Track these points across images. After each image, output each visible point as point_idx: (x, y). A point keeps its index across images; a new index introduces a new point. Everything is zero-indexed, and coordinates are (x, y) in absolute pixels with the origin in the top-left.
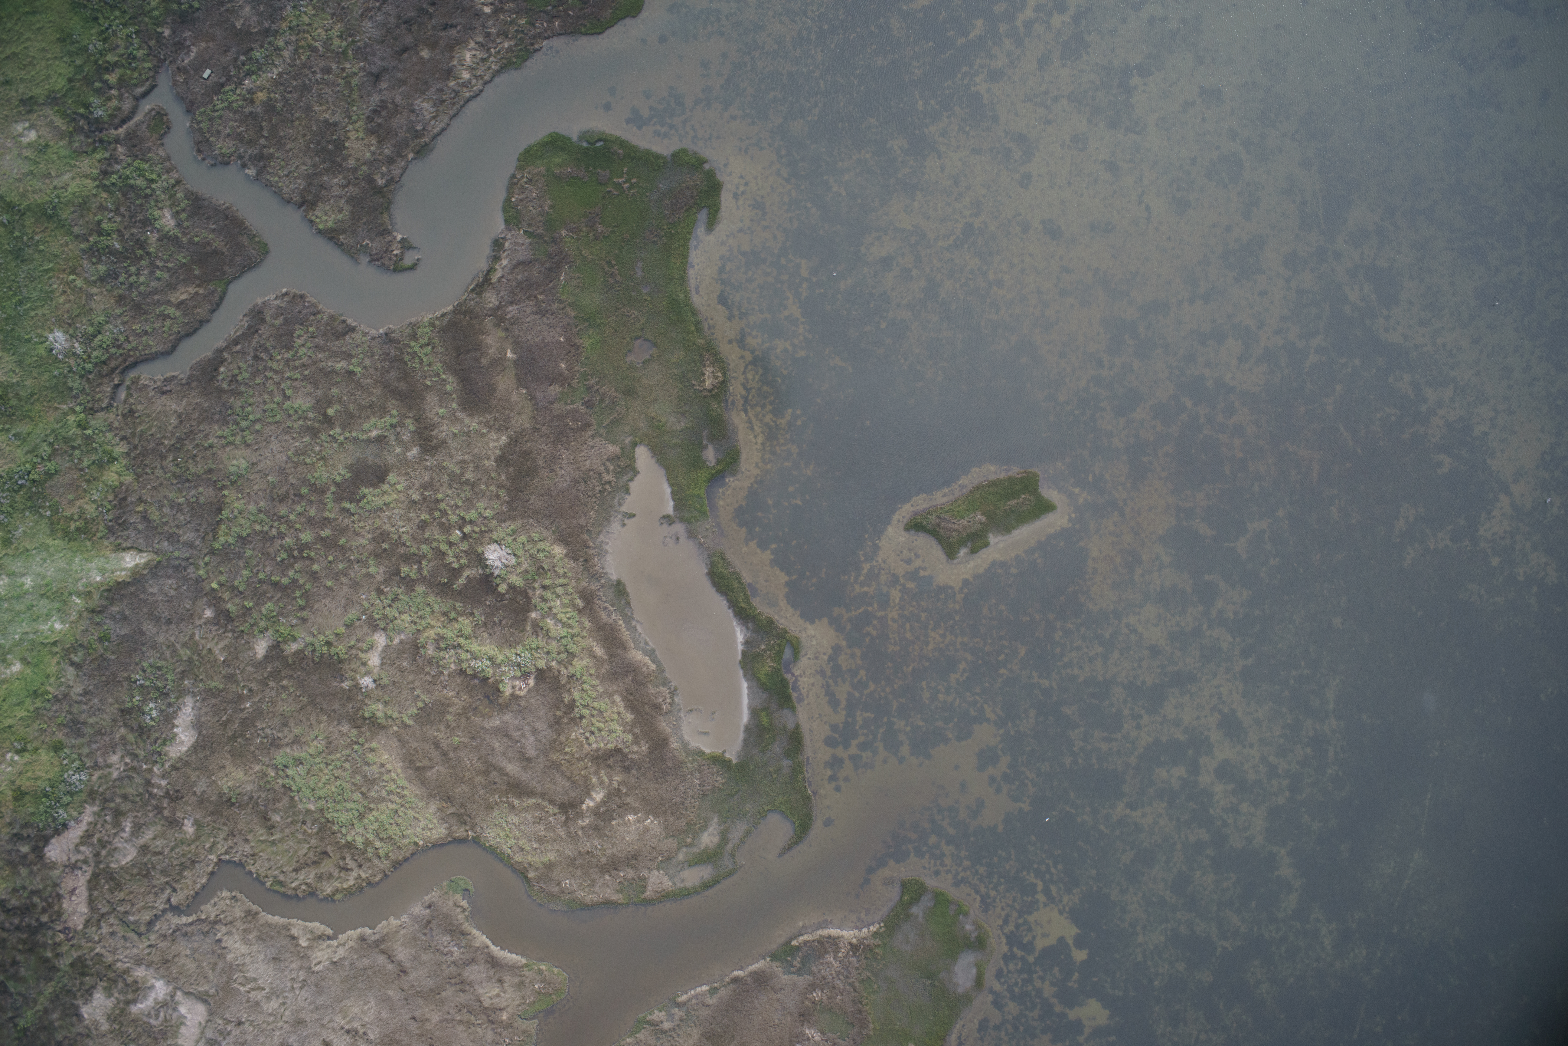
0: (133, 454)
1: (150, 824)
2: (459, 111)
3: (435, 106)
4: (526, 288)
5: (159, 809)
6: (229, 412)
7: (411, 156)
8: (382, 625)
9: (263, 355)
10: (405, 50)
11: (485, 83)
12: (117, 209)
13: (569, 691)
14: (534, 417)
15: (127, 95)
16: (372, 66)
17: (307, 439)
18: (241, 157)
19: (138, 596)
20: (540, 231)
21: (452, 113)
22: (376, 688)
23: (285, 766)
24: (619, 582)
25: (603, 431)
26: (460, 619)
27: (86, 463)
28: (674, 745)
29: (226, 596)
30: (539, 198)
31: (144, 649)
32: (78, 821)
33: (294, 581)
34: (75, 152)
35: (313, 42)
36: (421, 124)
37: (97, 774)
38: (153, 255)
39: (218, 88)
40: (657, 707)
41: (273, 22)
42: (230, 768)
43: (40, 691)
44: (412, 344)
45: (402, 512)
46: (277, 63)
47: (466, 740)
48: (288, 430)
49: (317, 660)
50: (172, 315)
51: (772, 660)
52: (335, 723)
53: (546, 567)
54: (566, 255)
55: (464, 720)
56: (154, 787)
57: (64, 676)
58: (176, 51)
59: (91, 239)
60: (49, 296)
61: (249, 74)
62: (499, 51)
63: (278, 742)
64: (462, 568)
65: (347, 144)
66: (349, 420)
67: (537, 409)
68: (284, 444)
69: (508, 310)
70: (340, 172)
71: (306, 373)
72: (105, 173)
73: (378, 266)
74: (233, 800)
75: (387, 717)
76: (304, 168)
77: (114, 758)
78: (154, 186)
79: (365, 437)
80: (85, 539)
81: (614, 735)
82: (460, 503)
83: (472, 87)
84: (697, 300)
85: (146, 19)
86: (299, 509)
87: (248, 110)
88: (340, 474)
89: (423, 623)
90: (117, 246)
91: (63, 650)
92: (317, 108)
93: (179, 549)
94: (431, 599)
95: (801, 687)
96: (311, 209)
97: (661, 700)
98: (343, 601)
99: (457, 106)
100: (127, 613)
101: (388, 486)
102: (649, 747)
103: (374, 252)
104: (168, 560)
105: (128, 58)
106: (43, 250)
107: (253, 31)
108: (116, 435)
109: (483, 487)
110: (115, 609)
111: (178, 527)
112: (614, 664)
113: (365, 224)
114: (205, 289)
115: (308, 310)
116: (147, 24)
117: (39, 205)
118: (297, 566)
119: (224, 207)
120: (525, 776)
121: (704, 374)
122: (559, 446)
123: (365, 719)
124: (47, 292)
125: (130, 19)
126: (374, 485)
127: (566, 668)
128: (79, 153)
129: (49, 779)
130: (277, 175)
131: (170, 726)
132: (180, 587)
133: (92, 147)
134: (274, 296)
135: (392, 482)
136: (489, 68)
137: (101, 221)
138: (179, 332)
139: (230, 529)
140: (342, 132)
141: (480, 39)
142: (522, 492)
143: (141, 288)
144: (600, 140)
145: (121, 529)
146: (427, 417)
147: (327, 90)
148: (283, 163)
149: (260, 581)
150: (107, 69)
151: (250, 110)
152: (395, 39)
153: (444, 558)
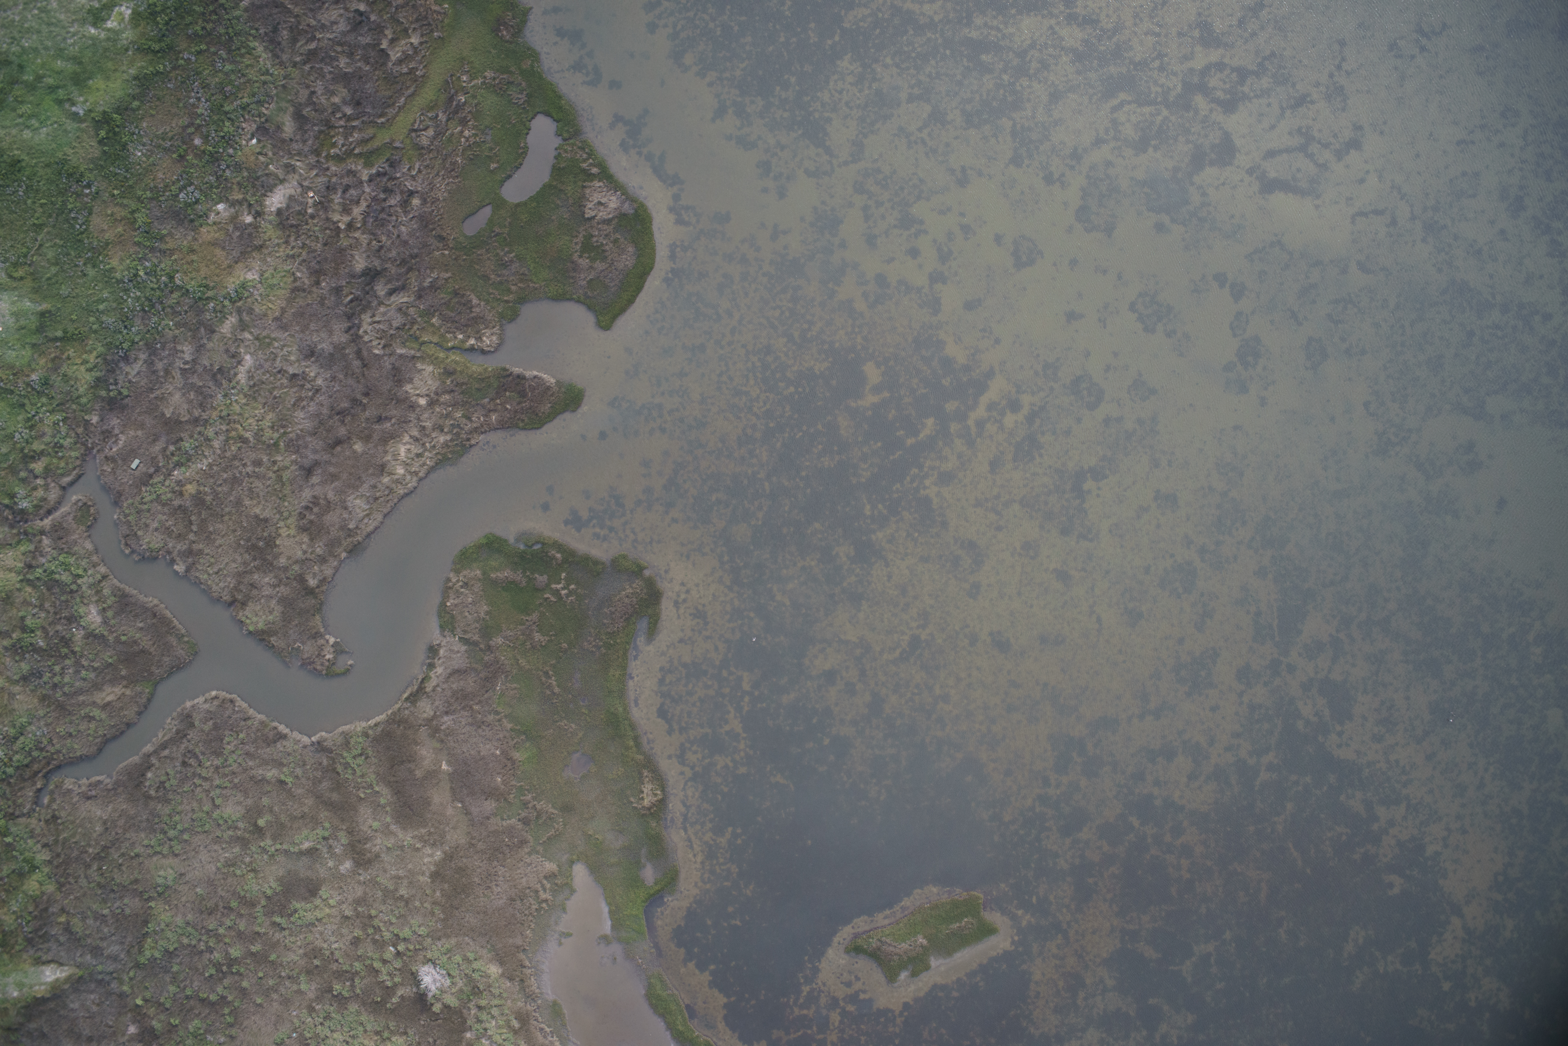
0: (55, 863)
2: (393, 508)
3: (368, 503)
4: (462, 698)
6: (156, 820)
7: (344, 555)
8: (313, 1044)
9: (192, 761)
10: (338, 442)
11: (421, 480)
12: (42, 605)
14: (469, 833)
15: (53, 485)
16: (304, 460)
17: (237, 850)
18: (169, 552)
19: (57, 1012)
20: (476, 638)
21: (385, 511)
24: (555, 1004)
25: (540, 849)
26: (394, 1039)
29: (152, 1011)
30: (474, 603)
33: (223, 998)
35: (243, 433)
36: (353, 522)
38: (78, 654)
39: (145, 480)
41: (204, 411)
44: (345, 754)
45: (335, 927)
46: (206, 454)
48: (218, 840)
50: (98, 718)
53: (481, 988)
54: (502, 665)
58: (104, 439)
59: (14, 636)
61: (179, 465)
62: (434, 446)
64: (396, 986)
65: (278, 542)
66: (280, 831)
67: (473, 825)
68: (213, 854)
69: (442, 720)
70: (270, 571)
71: (236, 781)
72: (30, 566)
76: (234, 565)
78: (79, 581)
79: (296, 849)
82: (394, 920)
83: (407, 484)
84: (636, 714)
85: (74, 407)
86: (228, 923)
87: (176, 503)
88: (271, 887)
89: (355, 1042)
90: (41, 644)
92: (247, 502)
93: (102, 964)
94: (363, 1018)
96: (242, 608)
98: (273, 1018)
99: (391, 504)
100: (45, 1030)
101: (320, 900)
103: (305, 656)
104: (91, 975)
105: (54, 447)
107: (183, 420)
108: (38, 842)
109: (417, 904)
110: (33, 1026)
111: (101, 939)
113: (296, 625)
114: (132, 691)
115: (238, 715)
116: (75, 411)
118: (226, 982)
119: (152, 604)
121: (642, 792)
122: (495, 863)
125: (57, 405)
126: (306, 899)
130: (206, 571)
132: (103, 1002)
133: (17, 538)
134: (204, 699)
135: (324, 897)
136: (424, 464)
137: (25, 617)
138: (105, 735)
139: (156, 943)
140: (273, 529)
141: (415, 433)
142: (457, 909)
143: (66, 689)
144: (537, 542)
145: (41, 941)
146: (360, 830)
147: (257, 483)
148: (212, 560)
149: (187, 997)
150: (33, 457)
151: (179, 503)
152: (329, 431)
153: (377, 976)
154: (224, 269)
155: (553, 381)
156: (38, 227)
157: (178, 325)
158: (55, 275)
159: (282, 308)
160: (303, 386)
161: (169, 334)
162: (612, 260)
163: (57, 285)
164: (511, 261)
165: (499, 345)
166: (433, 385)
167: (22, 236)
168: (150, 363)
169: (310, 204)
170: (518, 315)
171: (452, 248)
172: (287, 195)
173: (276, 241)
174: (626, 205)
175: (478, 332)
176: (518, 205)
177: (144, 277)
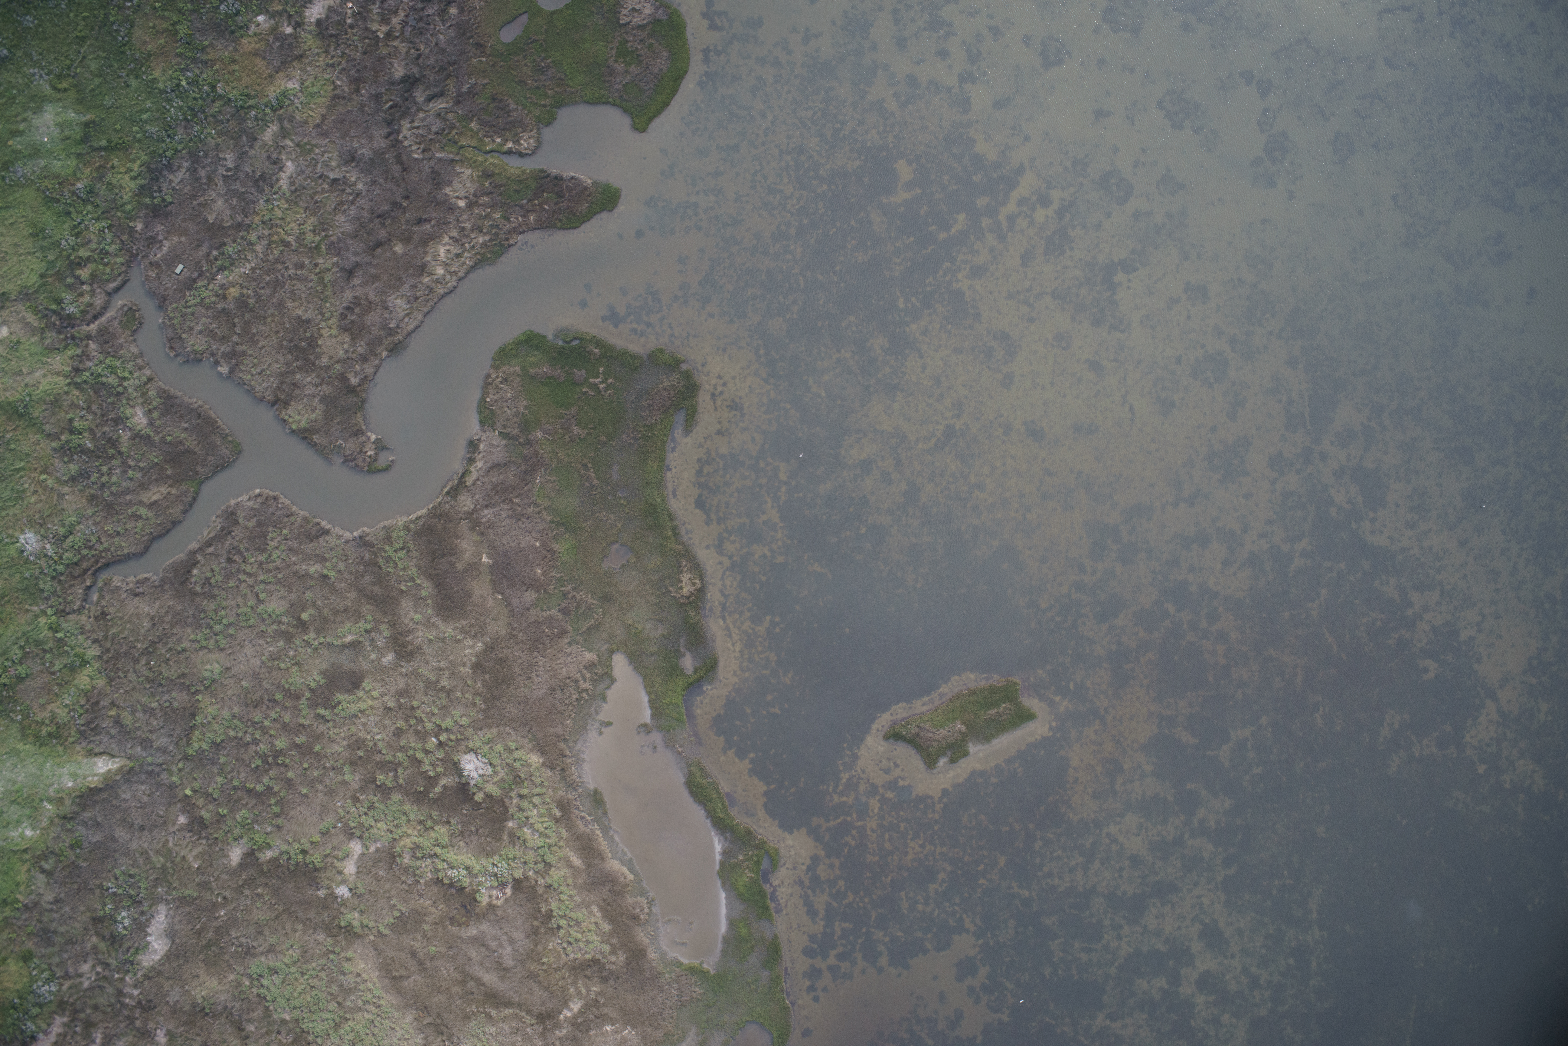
0: (105, 658)
1: (122, 1034)
2: (433, 308)
3: (409, 302)
4: (502, 491)
5: (131, 1020)
6: (202, 615)
7: (385, 354)
8: (358, 833)
9: (237, 558)
10: (379, 244)
11: (460, 279)
12: (89, 407)
13: (546, 901)
14: (510, 624)
15: (99, 290)
16: (346, 262)
17: (281, 643)
18: (213, 355)
19: (110, 802)
20: (515, 432)
21: (426, 310)
22: (352, 897)
23: (260, 976)
24: (596, 792)
25: (580, 639)
26: (437, 828)
27: (57, 667)
28: (652, 955)
29: (200, 802)
30: (513, 398)
31: (117, 856)
32: (46, 1033)
33: (269, 788)
34: (46, 348)
35: (285, 237)
36: (394, 321)
37: (67, 985)
38: (125, 454)
39: (190, 284)
40: (635, 918)
41: (246, 216)
42: (203, 977)
43: (9, 900)
44: (387, 548)
45: (378, 719)
46: (249, 258)
47: (443, 950)
48: (262, 634)
49: (292, 868)
50: (144, 516)
51: (750, 871)
52: (311, 931)
53: (523, 777)
54: (542, 458)
55: (440, 929)
56: (126, 998)
57: (34, 884)
58: (149, 246)
59: (63, 437)
60: (20, 495)
61: (222, 269)
62: (473, 247)
63: (252, 951)
64: (438, 776)
65: (320, 342)
66: (323, 624)
67: (513, 616)
68: (258, 648)
69: (483, 514)
70: (312, 371)
71: (280, 576)
72: (77, 370)
73: (352, 467)
74: (207, 1011)
75: (363, 926)
76: (277, 366)
77: (85, 968)
78: (125, 384)
79: (339, 642)
80: (57, 744)
81: (591, 946)
82: (436, 711)
83: (446, 284)
84: (675, 505)
85: (119, 214)
86: (273, 715)
87: (220, 306)
88: (314, 680)
89: (399, 831)
90: (89, 445)
91: (33, 857)
92: (289, 304)
93: (152, 755)
94: (407, 807)
95: (779, 898)
96: (285, 408)
97: (638, 910)
98: (318, 808)
99: (431, 303)
100: (99, 819)
101: (363, 692)
102: (627, 958)
103: (348, 453)
104: (141, 766)
105: (100, 253)
106: (14, 449)
107: (226, 225)
108: (88, 638)
109: (459, 694)
110: (87, 815)
111: (151, 732)
112: (591, 874)
113: (338, 423)
114: (178, 491)
115: (282, 512)
116: (119, 218)
117: (10, 403)
118: (272, 773)
119: (196, 405)
120: (501, 986)
121: (681, 581)
122: (536, 653)
123: (341, 928)
124: (18, 492)
125: (103, 213)
126: (349, 691)
127: (544, 878)
128: (51, 350)
129: (18, 990)
130: (250, 372)
131: (143, 934)
132: (153, 793)
133: (64, 343)
134: (247, 497)
135: (367, 689)
136: (464, 264)
137: (73, 419)
138: (151, 533)
139: (204, 735)
140: (315, 329)
141: (455, 234)
142: (498, 699)
143: (113, 488)
144: (575, 338)
145: (93, 734)
146: (402, 623)
147: (300, 286)
148: (256, 361)
149: (234, 788)
150: (79, 264)
151: (223, 306)
152: (369, 234)
153: (419, 767)
154: (265, 79)
155: (590, 181)
156: (81, 40)
157: (220, 134)
158: (99, 86)
159: (322, 116)
160: (343, 191)
161: (211, 142)
162: (647, 64)
163: (101, 97)
164: (548, 67)
165: (537, 148)
166: (471, 187)
167: (65, 48)
168: (193, 171)
169: (349, 15)
170: (555, 119)
171: (490, 55)
172: (326, 7)
173: (316, 50)
174: (661, 11)
175: (516, 135)
176: (554, 13)
177: (186, 86)
